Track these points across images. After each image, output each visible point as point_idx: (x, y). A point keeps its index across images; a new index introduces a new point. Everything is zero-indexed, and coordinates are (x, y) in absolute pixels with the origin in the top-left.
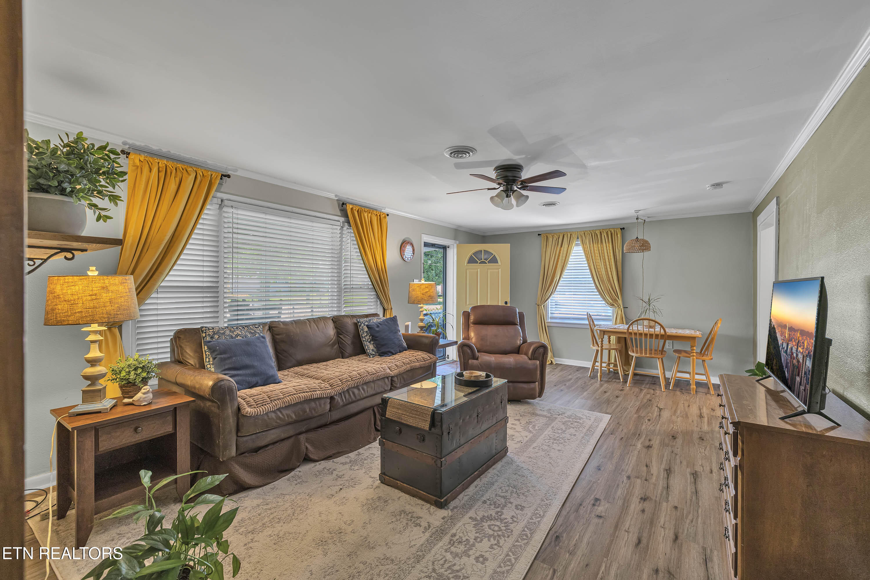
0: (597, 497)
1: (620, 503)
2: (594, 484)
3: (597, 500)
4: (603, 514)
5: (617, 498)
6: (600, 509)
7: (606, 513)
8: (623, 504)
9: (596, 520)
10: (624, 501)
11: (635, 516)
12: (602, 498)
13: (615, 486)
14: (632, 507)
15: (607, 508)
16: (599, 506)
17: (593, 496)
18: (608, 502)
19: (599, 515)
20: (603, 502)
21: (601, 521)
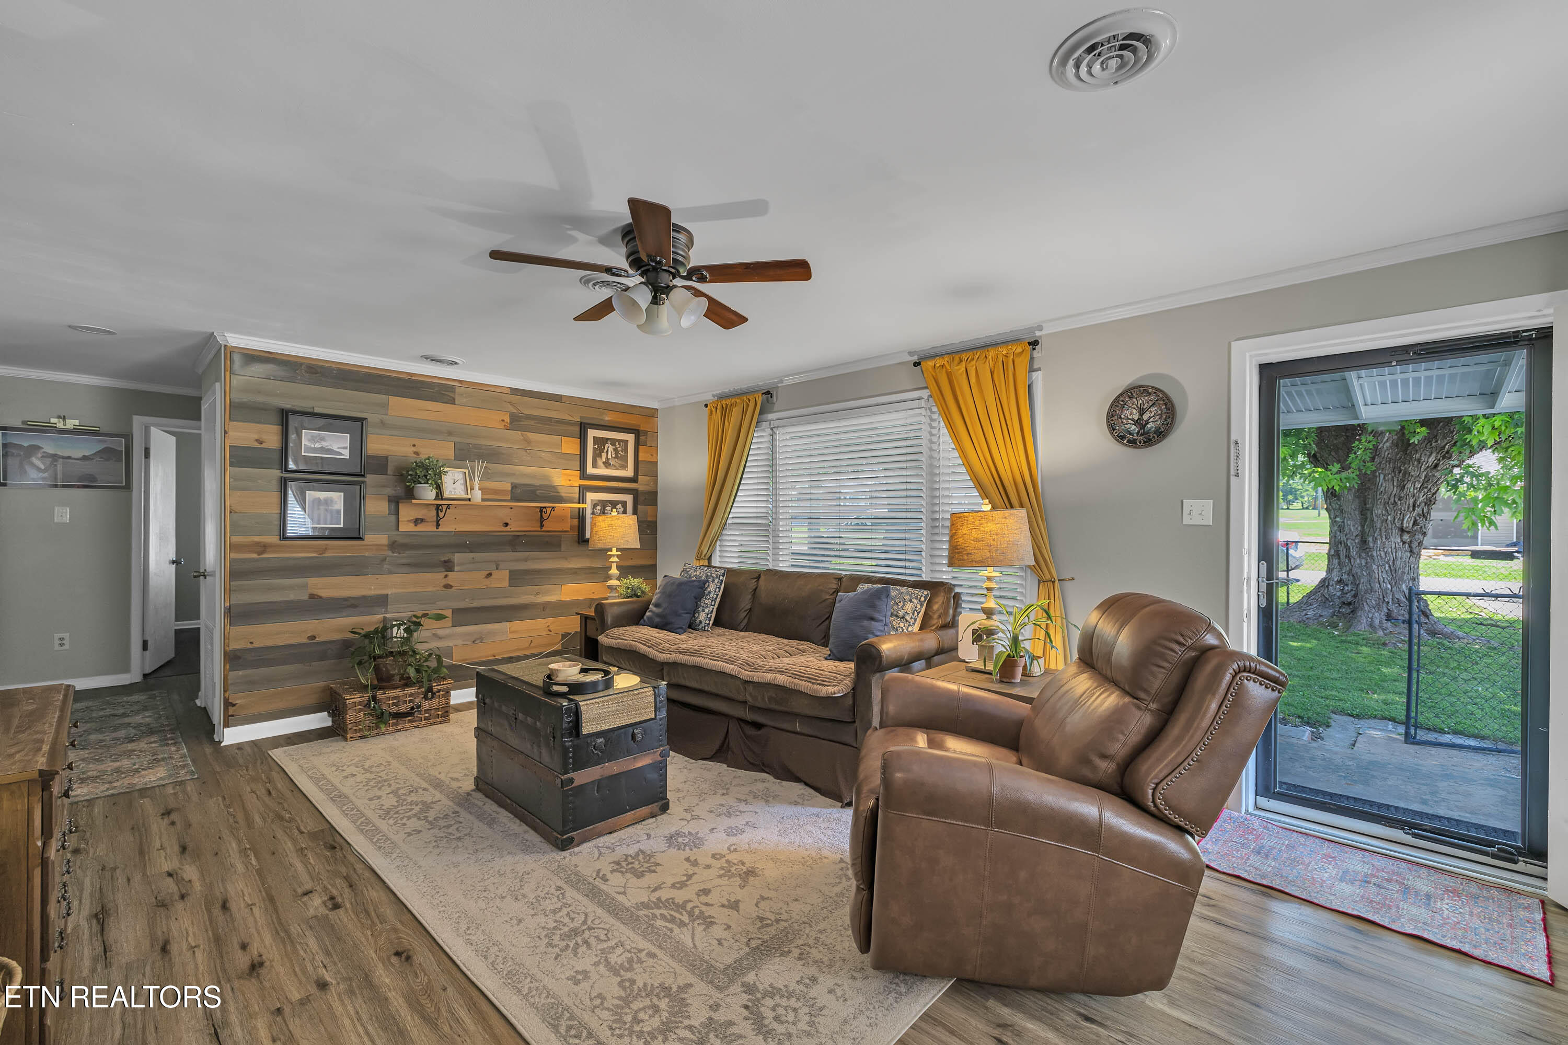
0: (341, 912)
1: (295, 929)
2: (369, 922)
3: (336, 906)
4: (305, 899)
5: (307, 933)
6: (316, 903)
7: (303, 902)
8: (286, 931)
9: (308, 886)
10: (289, 936)
11: (253, 930)
12: (332, 915)
13: (330, 948)
14: (268, 939)
15: (308, 909)
16: (324, 903)
17: (348, 906)
18: (316, 917)
19: (310, 895)
20: (323, 911)
21: (300, 891)
